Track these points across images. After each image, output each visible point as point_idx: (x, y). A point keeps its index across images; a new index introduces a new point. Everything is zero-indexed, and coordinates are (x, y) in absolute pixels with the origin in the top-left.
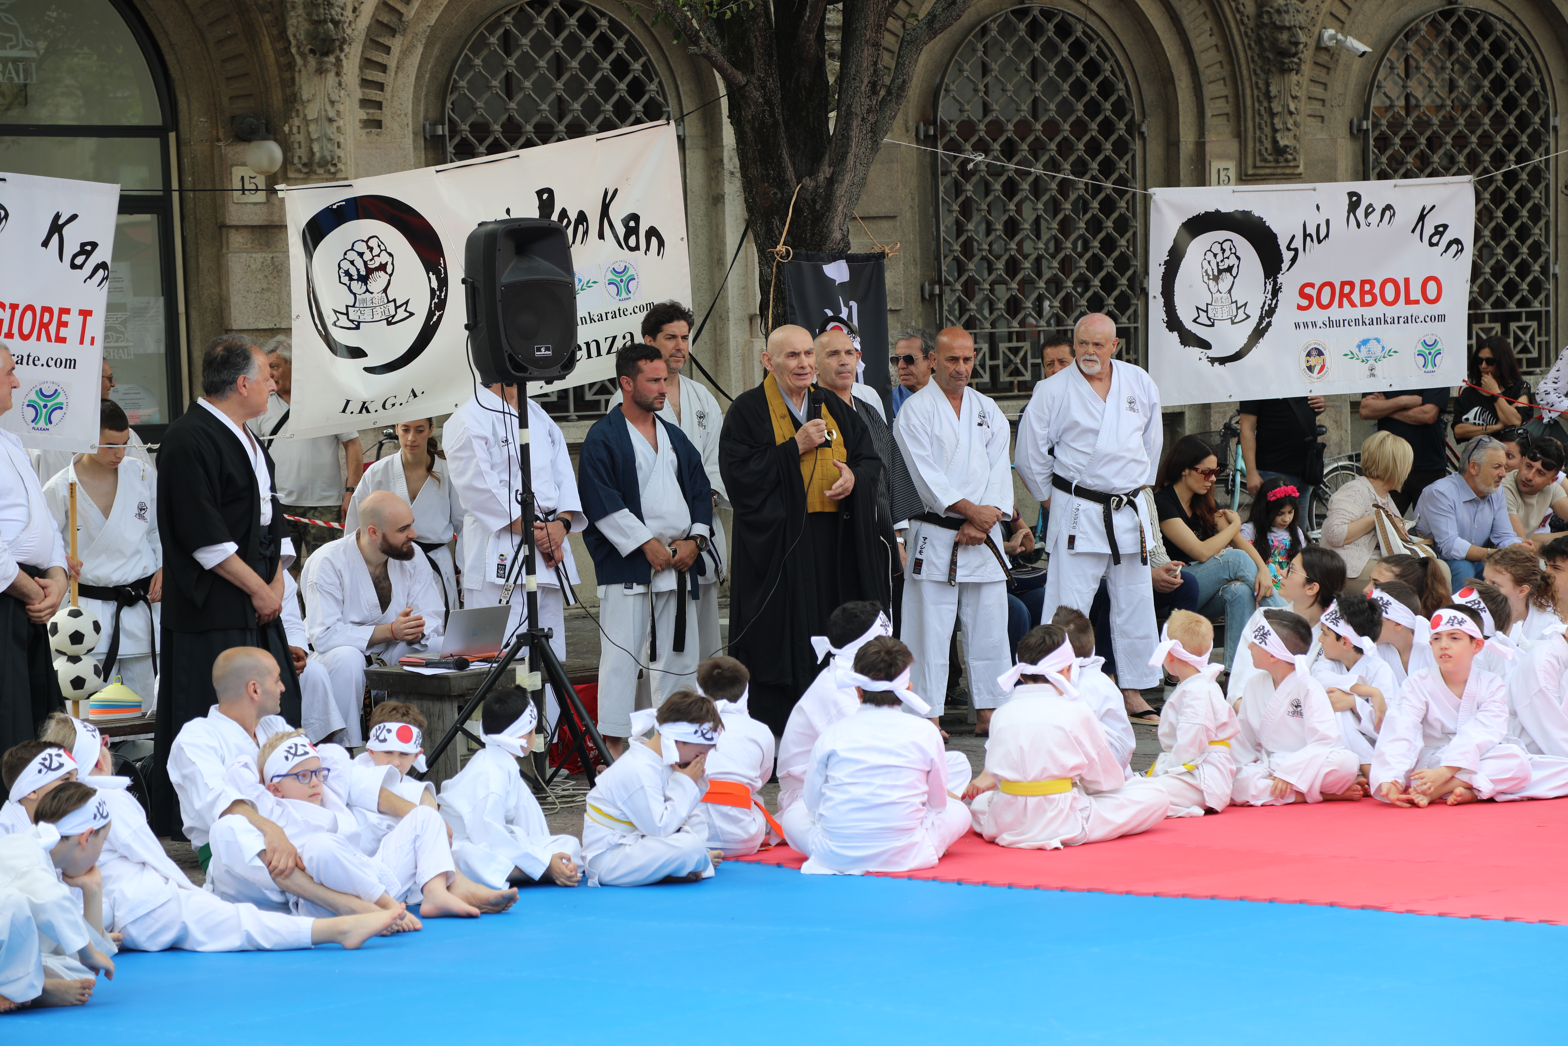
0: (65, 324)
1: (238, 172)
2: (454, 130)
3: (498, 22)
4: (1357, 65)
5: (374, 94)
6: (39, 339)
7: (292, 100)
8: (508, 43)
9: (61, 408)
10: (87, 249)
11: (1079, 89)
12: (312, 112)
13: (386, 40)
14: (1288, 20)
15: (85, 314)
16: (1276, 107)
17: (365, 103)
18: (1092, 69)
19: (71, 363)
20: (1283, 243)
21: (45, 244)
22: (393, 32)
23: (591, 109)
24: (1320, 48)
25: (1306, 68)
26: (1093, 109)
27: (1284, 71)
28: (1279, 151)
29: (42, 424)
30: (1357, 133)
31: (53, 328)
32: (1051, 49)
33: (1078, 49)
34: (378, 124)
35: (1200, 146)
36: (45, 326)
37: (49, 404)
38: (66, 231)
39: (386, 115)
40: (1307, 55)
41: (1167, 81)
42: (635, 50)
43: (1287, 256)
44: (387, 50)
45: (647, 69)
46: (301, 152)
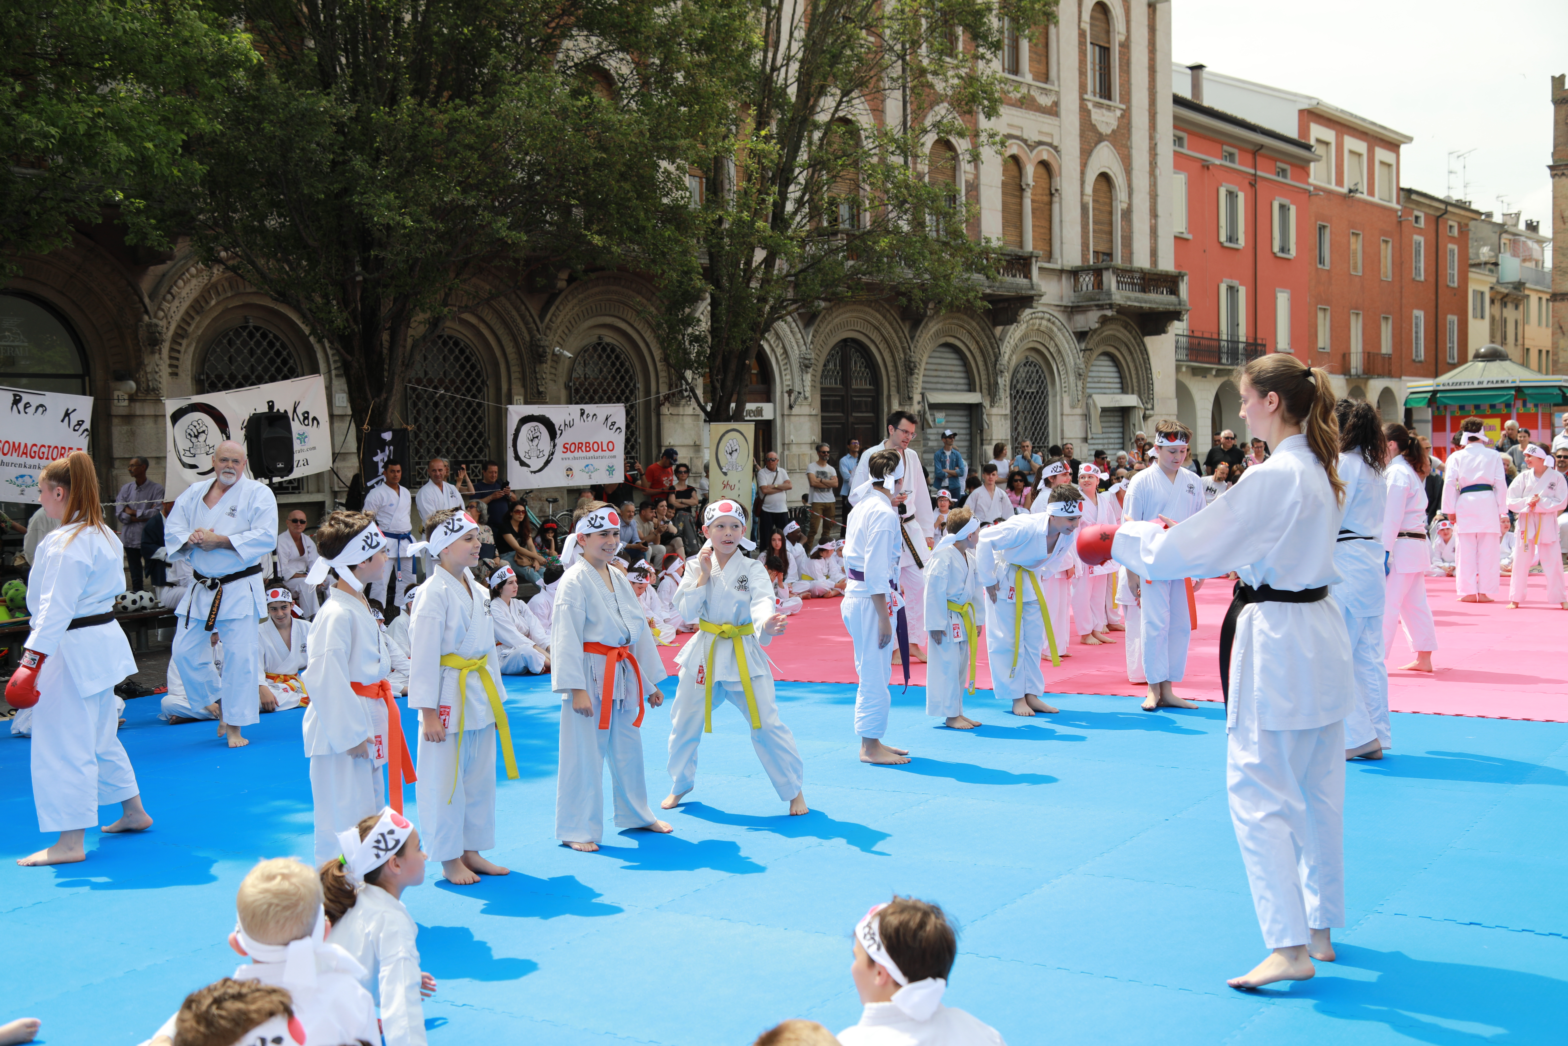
1: (116, 393)
2: (208, 377)
3: (227, 334)
4: (567, 362)
5: (175, 362)
7: (140, 364)
8: (230, 343)
10: (80, 423)
11: (462, 367)
12: (149, 369)
13: (180, 341)
14: (542, 343)
16: (538, 376)
17: (171, 366)
18: (468, 359)
20: (557, 427)
21: (63, 421)
22: (183, 337)
23: (266, 370)
24: (554, 354)
25: (549, 362)
26: (468, 374)
27: (541, 362)
28: (540, 393)
30: (567, 387)
32: (451, 351)
33: (462, 351)
34: (176, 374)
35: (510, 390)
38: (71, 416)
39: (180, 371)
40: (549, 357)
41: (496, 365)
42: (284, 346)
43: (559, 432)
44: (180, 344)
45: (289, 354)
46: (144, 385)
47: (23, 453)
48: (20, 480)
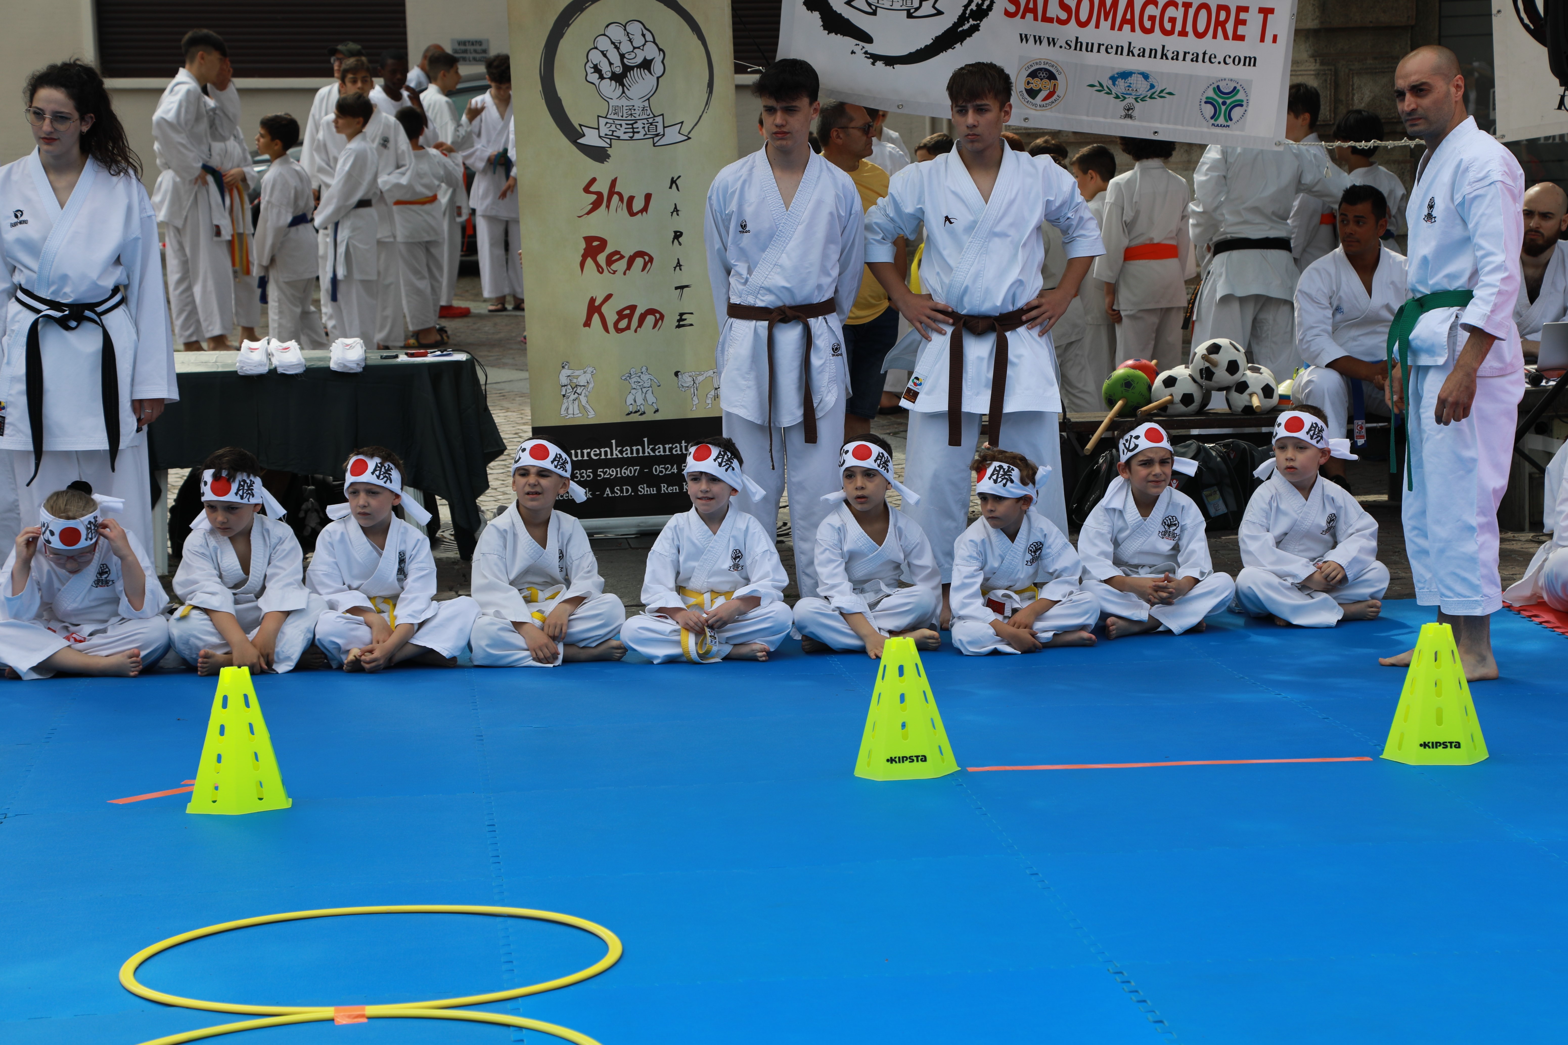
0: (1244, 22)
6: (1215, 36)
9: (1242, 106)
15: (1266, 12)
19: (1251, 61)
29: (1221, 120)
31: (1230, 27)
36: (1222, 24)
37: (1228, 101)
47: (1124, 21)
48: (1121, 83)
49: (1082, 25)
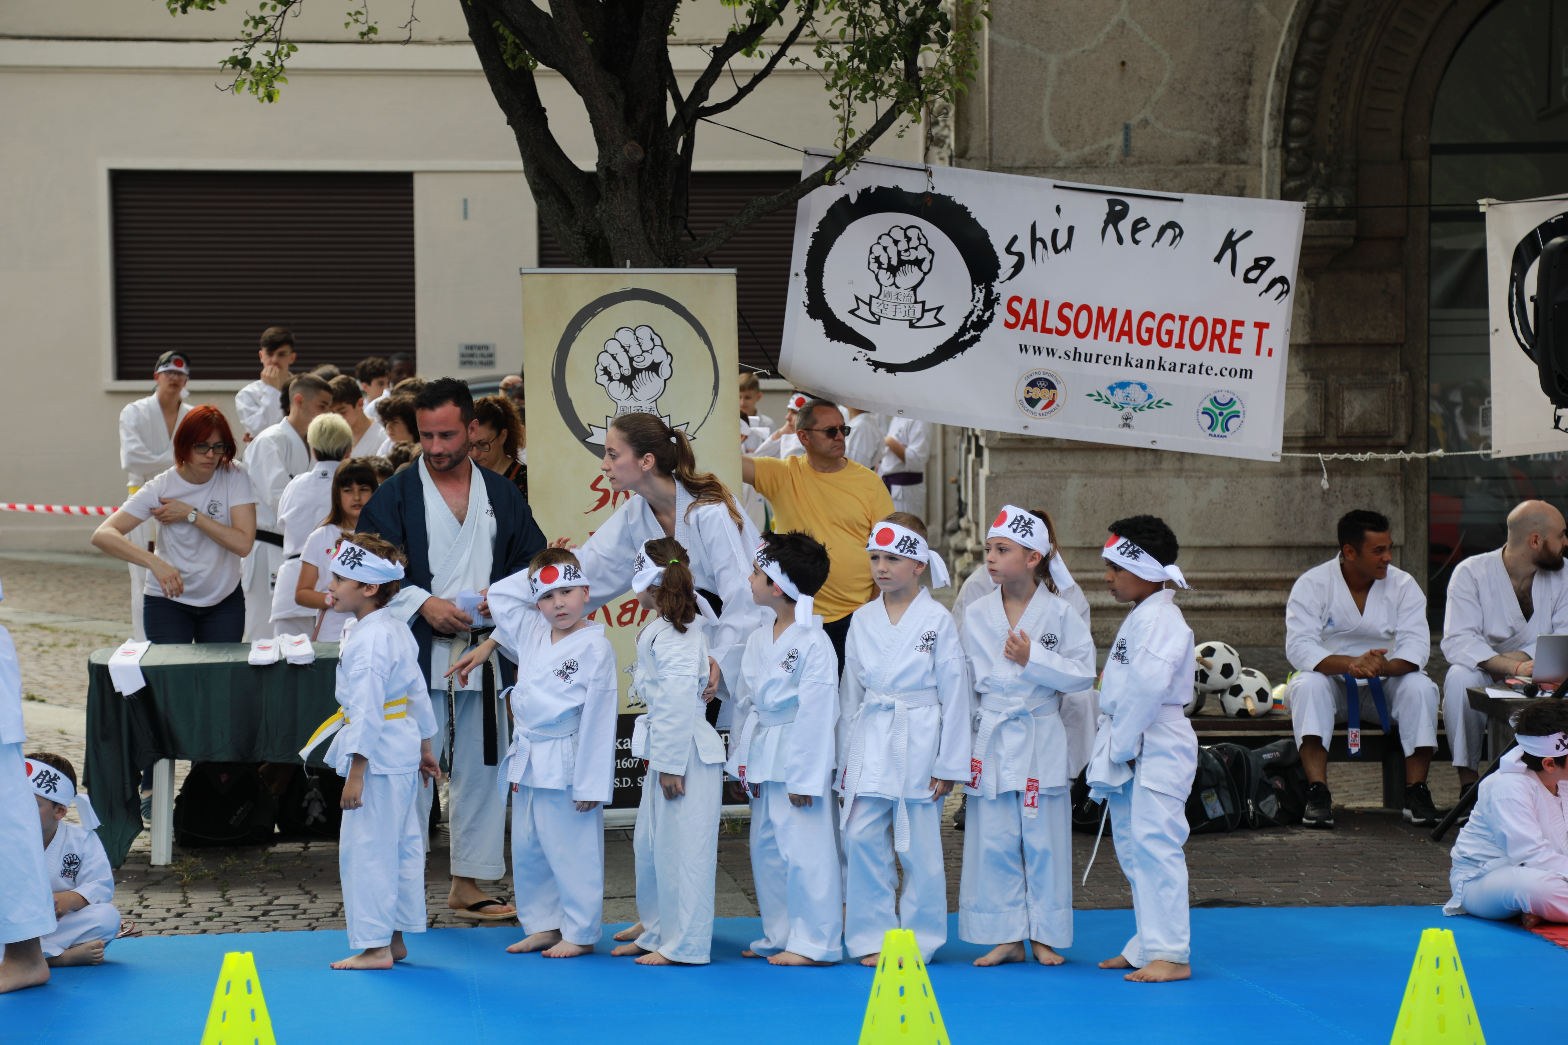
0: (1240, 336)
6: (1211, 349)
9: (1238, 416)
10: (1262, 264)
15: (1261, 326)
19: (1247, 374)
21: (1218, 259)
29: (1218, 431)
31: (1226, 340)
36: (1219, 337)
37: (1225, 412)
38: (1239, 247)
47: (1122, 333)
48: (1119, 393)
49: (1081, 336)
